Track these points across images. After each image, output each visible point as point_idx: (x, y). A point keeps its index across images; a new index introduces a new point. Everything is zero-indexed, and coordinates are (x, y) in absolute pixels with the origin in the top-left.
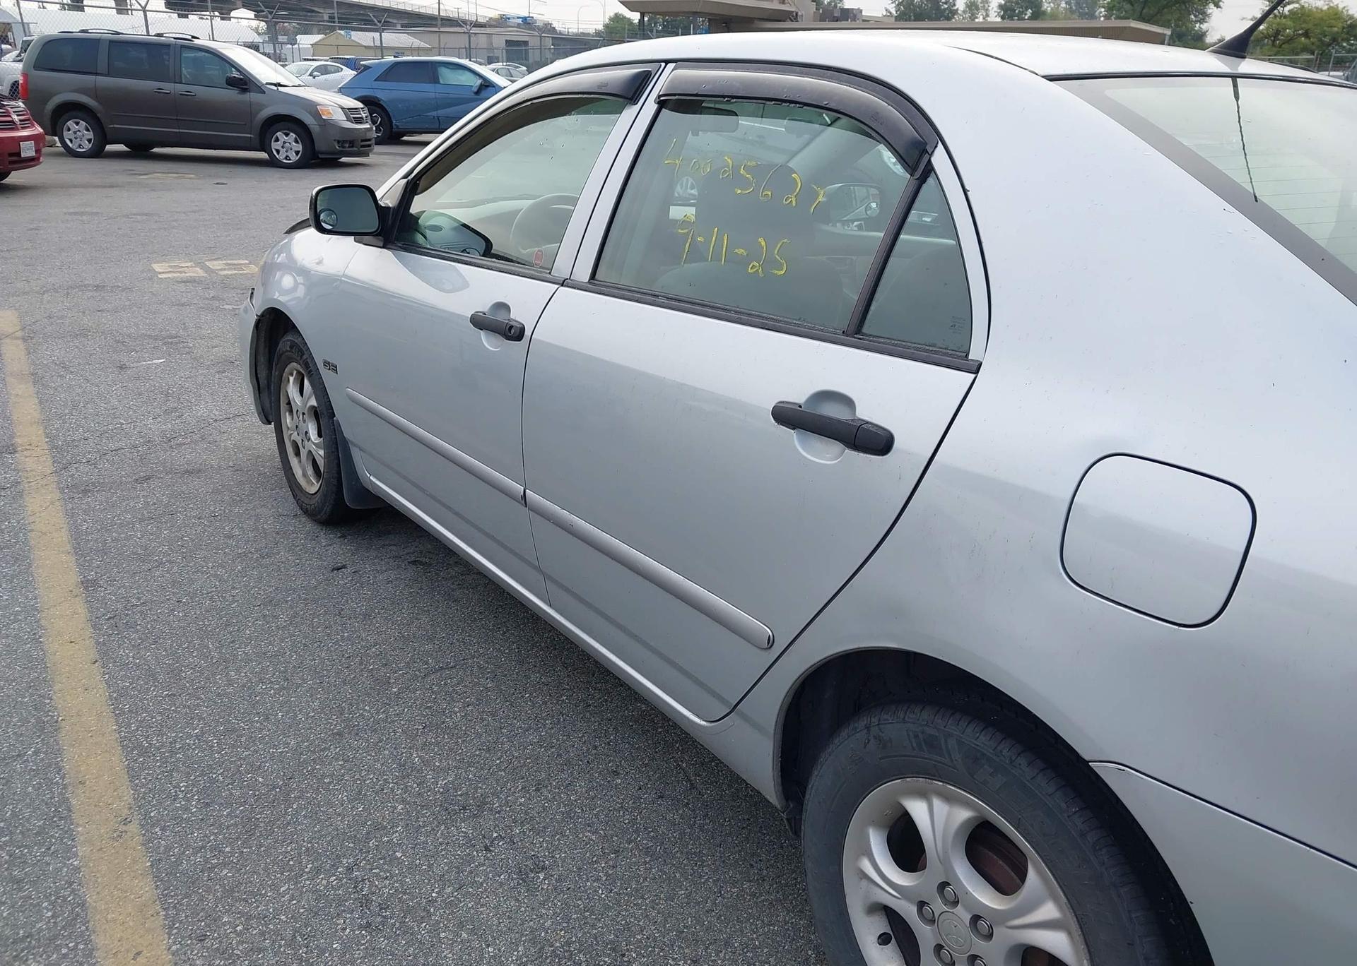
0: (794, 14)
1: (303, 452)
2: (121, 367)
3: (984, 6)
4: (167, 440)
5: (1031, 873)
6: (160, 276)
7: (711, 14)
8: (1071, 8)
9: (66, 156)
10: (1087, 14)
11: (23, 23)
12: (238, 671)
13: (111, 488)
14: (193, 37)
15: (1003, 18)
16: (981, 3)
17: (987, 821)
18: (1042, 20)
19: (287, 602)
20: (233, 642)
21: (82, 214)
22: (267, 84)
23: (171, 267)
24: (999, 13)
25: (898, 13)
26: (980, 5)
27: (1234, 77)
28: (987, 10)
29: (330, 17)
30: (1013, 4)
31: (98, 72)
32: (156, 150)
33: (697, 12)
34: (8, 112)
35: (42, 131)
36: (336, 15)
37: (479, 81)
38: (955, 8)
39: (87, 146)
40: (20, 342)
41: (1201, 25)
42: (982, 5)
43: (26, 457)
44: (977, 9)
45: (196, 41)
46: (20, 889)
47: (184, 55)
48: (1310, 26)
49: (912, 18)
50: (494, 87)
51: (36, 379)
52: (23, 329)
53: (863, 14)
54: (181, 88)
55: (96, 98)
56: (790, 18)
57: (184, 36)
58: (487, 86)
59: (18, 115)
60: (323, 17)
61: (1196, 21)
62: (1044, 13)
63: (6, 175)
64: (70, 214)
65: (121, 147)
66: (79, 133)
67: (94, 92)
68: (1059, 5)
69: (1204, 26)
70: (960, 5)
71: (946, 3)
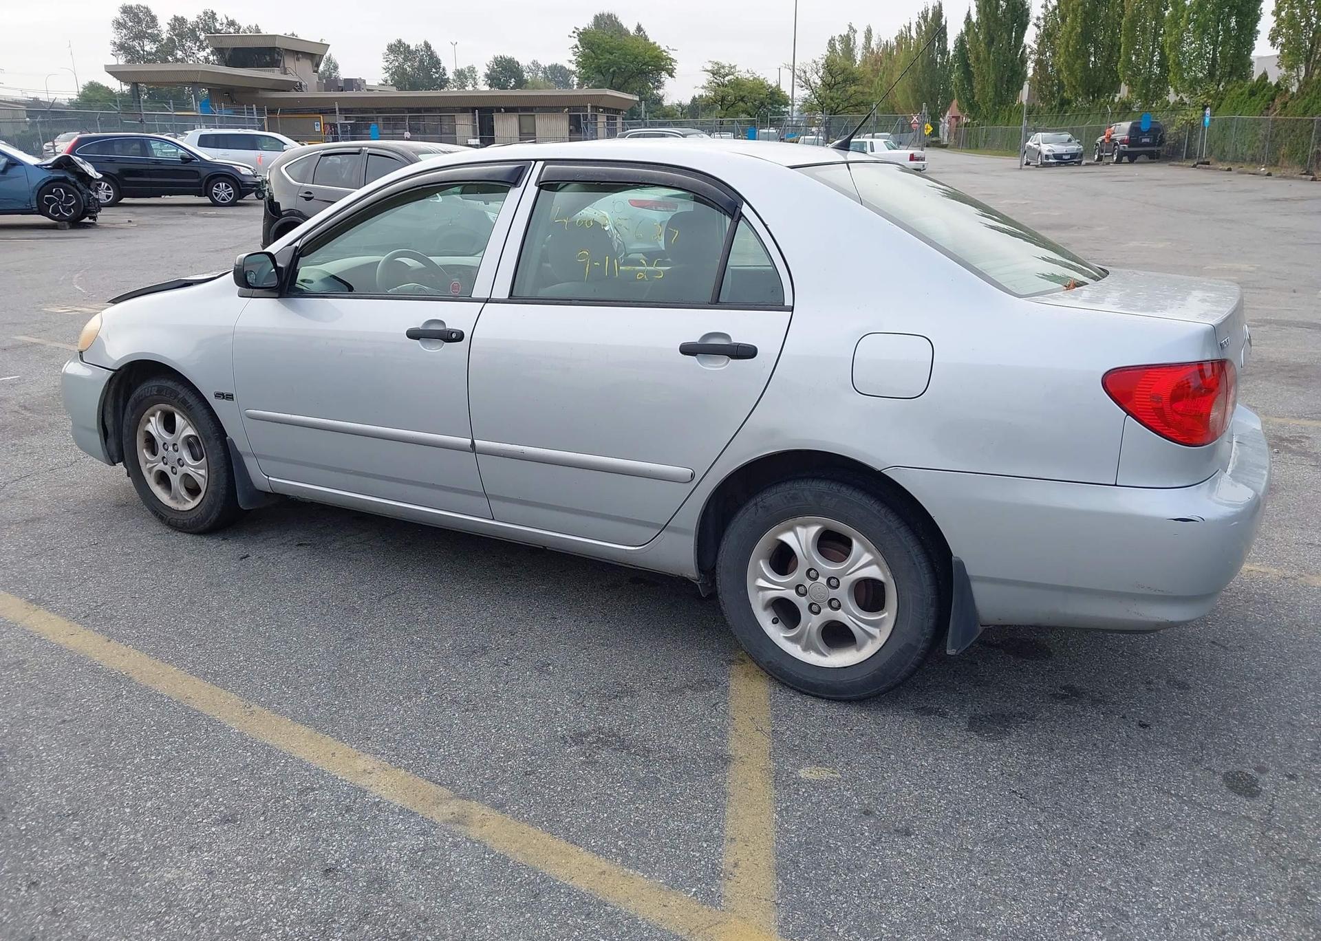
0: (298, 84)
1: (175, 480)
3: (472, 75)
5: (855, 543)
7: (211, 84)
8: (547, 77)
10: (562, 82)
15: (490, 86)
16: (468, 72)
17: (828, 530)
18: (526, 88)
24: (485, 82)
25: (393, 81)
26: (468, 75)
27: (847, 163)
28: (475, 78)
30: (498, 74)
33: (197, 83)
37: (4, 160)
38: (446, 77)
41: (658, 91)
44: (466, 77)
48: (745, 93)
49: (407, 86)
50: (23, 165)
53: (367, 83)
56: (295, 89)
58: (14, 165)
61: (653, 88)
62: (526, 81)
68: (537, 75)
70: (450, 75)
71: (437, 73)
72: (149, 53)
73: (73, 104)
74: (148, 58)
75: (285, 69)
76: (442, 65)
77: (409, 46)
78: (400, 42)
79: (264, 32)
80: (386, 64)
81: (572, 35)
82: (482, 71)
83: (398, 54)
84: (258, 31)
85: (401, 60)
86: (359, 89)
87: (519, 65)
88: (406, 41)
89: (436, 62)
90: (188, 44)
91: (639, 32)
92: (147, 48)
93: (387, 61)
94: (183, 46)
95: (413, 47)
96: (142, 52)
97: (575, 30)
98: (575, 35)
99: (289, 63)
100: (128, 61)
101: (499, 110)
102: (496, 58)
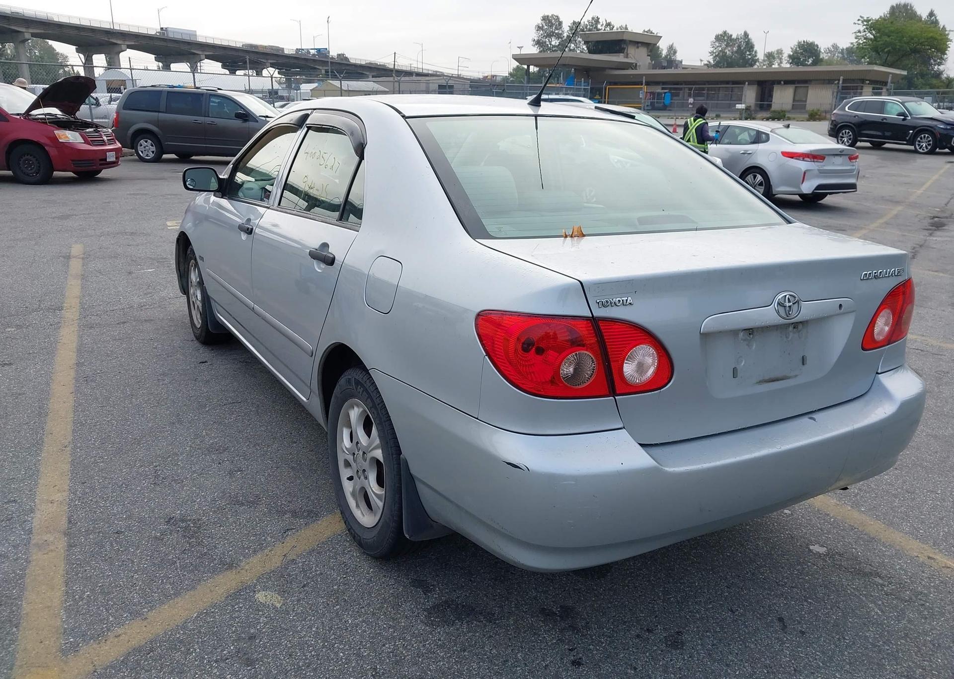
0: (634, 64)
1: (196, 307)
2: (130, 273)
3: (779, 56)
4: (141, 307)
5: (374, 428)
6: (168, 228)
7: (576, 66)
8: (844, 56)
9: (140, 162)
10: (856, 60)
11: (132, 80)
12: (136, 399)
13: (104, 326)
14: (219, 89)
15: (792, 64)
16: (776, 54)
18: (820, 65)
19: (172, 374)
20: (139, 389)
21: (138, 194)
22: (260, 116)
23: (176, 223)
24: (788, 61)
25: (715, 62)
26: (776, 56)
27: (536, 116)
28: (781, 59)
29: (326, 72)
30: (799, 55)
31: (160, 110)
32: (194, 158)
34: (101, 135)
35: (120, 146)
36: (330, 70)
38: (757, 58)
39: (151, 155)
40: (81, 260)
41: (939, 67)
42: (777, 55)
43: (67, 312)
44: (774, 58)
45: (219, 92)
46: (14, 465)
47: (212, 99)
49: (725, 65)
51: (84, 277)
52: (84, 254)
53: (683, 63)
54: (208, 120)
55: (158, 127)
56: (631, 68)
57: (214, 89)
59: (107, 137)
60: (321, 72)
61: (935, 64)
62: (822, 60)
63: (99, 172)
64: (130, 194)
65: (173, 156)
66: (147, 148)
67: (157, 123)
68: (833, 55)
69: (941, 68)
70: (760, 56)
71: (750, 55)
72: (554, 46)
73: (505, 79)
74: (552, 49)
75: (627, 54)
76: (755, 49)
77: (731, 36)
78: (725, 32)
79: (630, 30)
80: (712, 49)
81: (857, 22)
82: (787, 52)
83: (722, 42)
84: (626, 28)
85: (723, 46)
86: (676, 67)
87: (818, 48)
88: (730, 32)
89: (750, 46)
90: (579, 39)
91: (931, 17)
92: (553, 43)
93: (713, 47)
94: (576, 41)
95: (734, 36)
96: (550, 46)
97: (860, 19)
98: (860, 22)
99: (631, 50)
100: (540, 52)
101: (779, 82)
102: (799, 43)
